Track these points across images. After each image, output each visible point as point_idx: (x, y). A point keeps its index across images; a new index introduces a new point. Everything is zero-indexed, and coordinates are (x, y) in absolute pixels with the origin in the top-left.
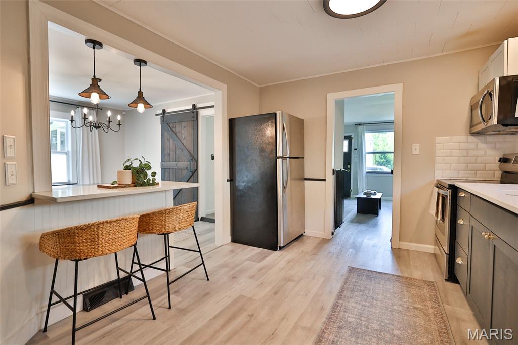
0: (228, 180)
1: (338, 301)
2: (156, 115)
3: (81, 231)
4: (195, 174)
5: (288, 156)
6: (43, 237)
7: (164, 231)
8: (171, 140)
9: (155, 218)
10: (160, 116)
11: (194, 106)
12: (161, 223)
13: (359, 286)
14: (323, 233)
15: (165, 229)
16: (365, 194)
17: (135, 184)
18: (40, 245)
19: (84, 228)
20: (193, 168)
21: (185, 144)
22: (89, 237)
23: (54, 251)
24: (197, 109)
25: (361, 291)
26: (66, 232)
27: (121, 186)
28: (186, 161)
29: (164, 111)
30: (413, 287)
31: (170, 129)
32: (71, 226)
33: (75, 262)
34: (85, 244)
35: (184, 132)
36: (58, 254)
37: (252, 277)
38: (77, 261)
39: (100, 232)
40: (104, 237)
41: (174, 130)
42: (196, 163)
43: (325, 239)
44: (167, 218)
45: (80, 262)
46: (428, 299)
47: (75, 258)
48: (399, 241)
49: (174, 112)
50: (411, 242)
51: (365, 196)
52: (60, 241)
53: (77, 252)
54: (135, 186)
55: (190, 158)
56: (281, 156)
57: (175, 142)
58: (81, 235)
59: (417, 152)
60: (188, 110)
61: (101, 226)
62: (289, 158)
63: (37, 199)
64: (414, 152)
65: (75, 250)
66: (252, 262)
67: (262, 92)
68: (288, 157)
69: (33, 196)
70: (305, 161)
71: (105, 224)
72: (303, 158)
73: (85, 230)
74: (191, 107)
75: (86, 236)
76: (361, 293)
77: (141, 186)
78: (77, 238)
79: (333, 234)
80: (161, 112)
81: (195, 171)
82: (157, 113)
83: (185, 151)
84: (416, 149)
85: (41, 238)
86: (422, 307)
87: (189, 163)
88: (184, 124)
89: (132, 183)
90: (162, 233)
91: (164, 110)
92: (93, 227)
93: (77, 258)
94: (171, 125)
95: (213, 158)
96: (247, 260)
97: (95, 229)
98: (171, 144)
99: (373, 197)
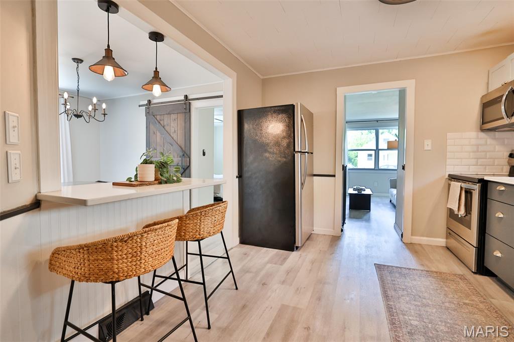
0: (237, 177)
1: (389, 303)
2: (140, 106)
3: (120, 244)
4: (187, 171)
5: (307, 150)
6: (57, 252)
7: (198, 236)
8: (158, 134)
9: (188, 222)
10: (144, 107)
11: (186, 97)
12: (195, 227)
13: (398, 284)
14: (333, 230)
15: (199, 234)
16: (354, 190)
17: (159, 181)
18: (50, 263)
19: (126, 239)
20: (185, 164)
21: (175, 138)
22: (130, 251)
23: (79, 271)
24: (190, 100)
25: (404, 290)
26: (101, 246)
27: (143, 183)
28: (176, 156)
29: (149, 102)
30: (448, 282)
31: (157, 122)
32: (107, 238)
33: (110, 285)
34: (125, 261)
35: (174, 125)
36: (86, 276)
37: (283, 282)
38: (113, 284)
39: (144, 244)
40: (147, 250)
41: (162, 122)
42: (188, 159)
43: (335, 236)
44: (202, 220)
45: (117, 285)
46: (471, 294)
47: (111, 280)
48: (412, 235)
49: (162, 103)
50: (422, 236)
51: (356, 192)
52: (91, 258)
53: (114, 272)
54: (160, 183)
55: (181, 154)
56: (300, 150)
57: (163, 136)
58: (121, 248)
59: (429, 148)
60: (179, 101)
61: (145, 235)
62: (308, 153)
63: (45, 201)
64: (426, 148)
65: (112, 269)
66: (274, 265)
67: (265, 83)
68: (306, 152)
69: (39, 198)
70: (314, 156)
71: (149, 232)
72: (312, 153)
73: (125, 241)
74: (182, 98)
75: (126, 249)
76: (405, 292)
77: (166, 183)
78: (115, 254)
79: (342, 230)
80: (146, 102)
81: (187, 168)
82: (141, 104)
83: (176, 146)
84: (428, 145)
85: (53, 254)
86: (470, 302)
87: (180, 159)
88: (174, 117)
89: (155, 180)
90: (196, 239)
91: (150, 100)
92: (135, 237)
93: (114, 280)
94: (158, 117)
95: (204, 154)
96: (268, 263)
97: (139, 240)
98: (158, 138)
99: (363, 192)
